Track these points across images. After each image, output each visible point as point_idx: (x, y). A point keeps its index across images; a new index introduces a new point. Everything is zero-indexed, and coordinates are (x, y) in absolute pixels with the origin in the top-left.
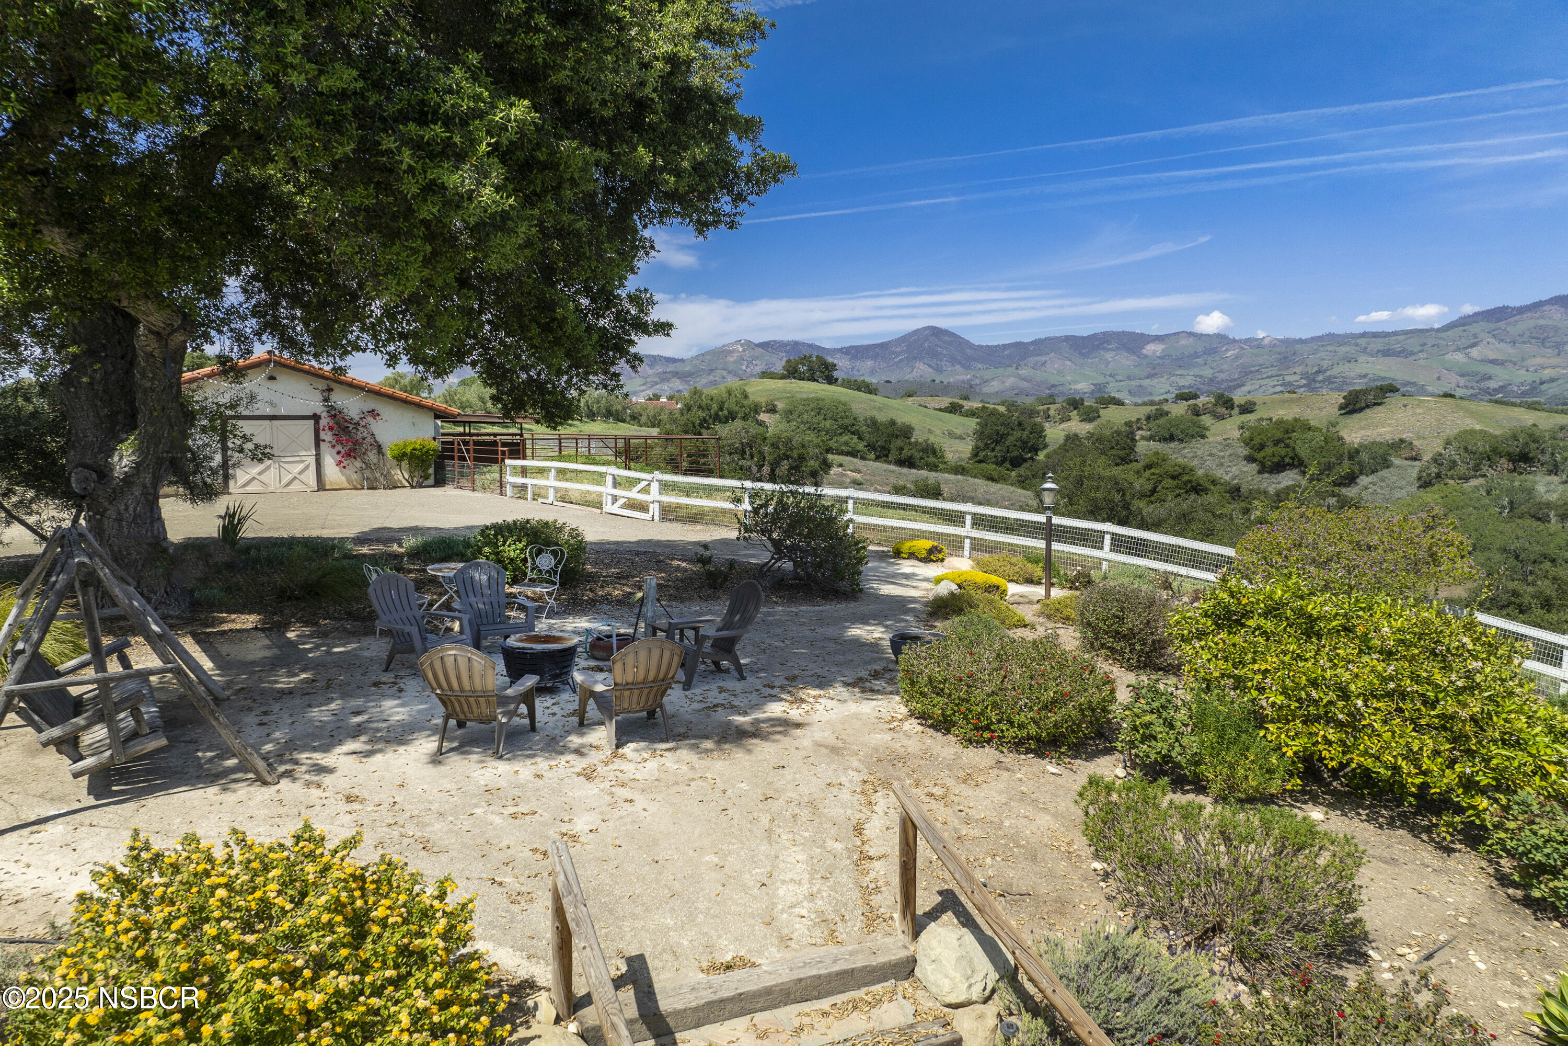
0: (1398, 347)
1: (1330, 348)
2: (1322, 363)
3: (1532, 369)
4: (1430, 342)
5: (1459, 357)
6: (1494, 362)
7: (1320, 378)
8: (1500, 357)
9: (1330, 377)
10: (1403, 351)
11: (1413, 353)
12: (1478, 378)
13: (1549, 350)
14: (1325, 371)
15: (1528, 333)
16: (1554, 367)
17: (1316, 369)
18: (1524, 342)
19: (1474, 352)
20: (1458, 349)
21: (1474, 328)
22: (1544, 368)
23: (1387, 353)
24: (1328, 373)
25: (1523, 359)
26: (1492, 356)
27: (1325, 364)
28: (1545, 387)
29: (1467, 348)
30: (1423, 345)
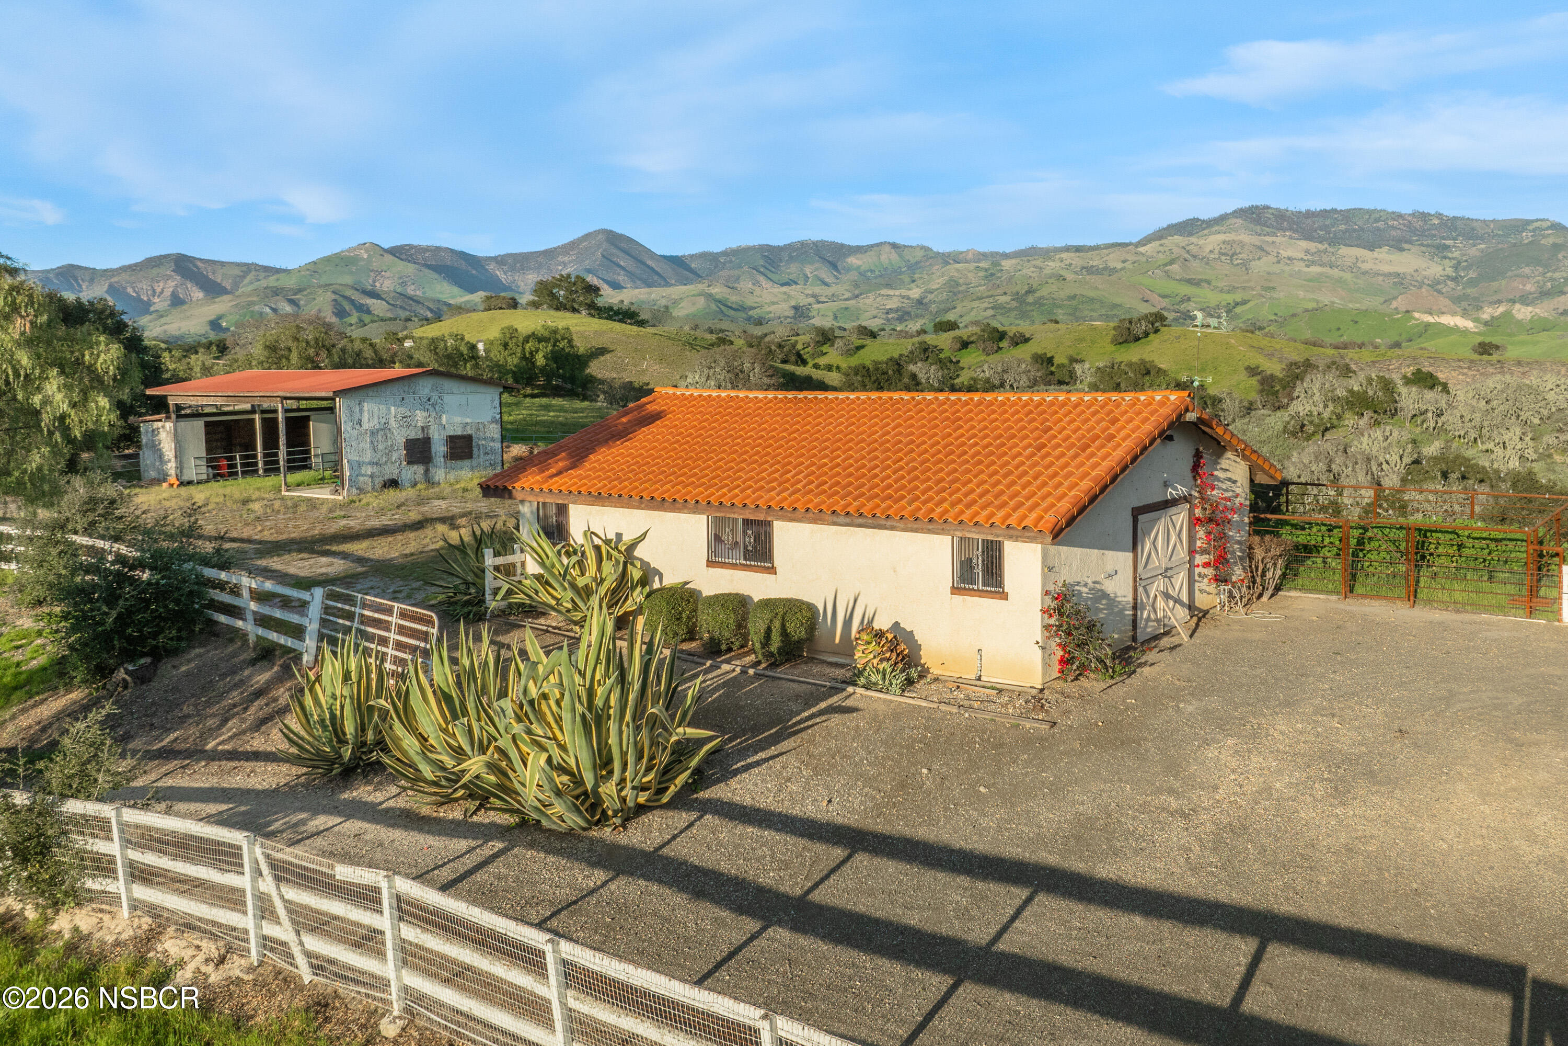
0: (1101, 263)
1: (1036, 263)
2: (1031, 281)
3: (1225, 289)
4: (1131, 257)
5: (1158, 275)
7: (1030, 299)
8: (1197, 275)
9: (1042, 297)
10: (1105, 269)
11: (1115, 271)
12: (1178, 298)
13: (1239, 269)
14: (1036, 291)
15: (1217, 250)
16: (1244, 288)
17: (1026, 288)
18: (1215, 259)
19: (1174, 270)
20: (1158, 267)
21: (1169, 242)
22: (1235, 288)
23: (1091, 271)
24: (1038, 295)
25: (1217, 278)
27: (1034, 283)
28: (1238, 310)
29: (1166, 265)
30: (1124, 262)
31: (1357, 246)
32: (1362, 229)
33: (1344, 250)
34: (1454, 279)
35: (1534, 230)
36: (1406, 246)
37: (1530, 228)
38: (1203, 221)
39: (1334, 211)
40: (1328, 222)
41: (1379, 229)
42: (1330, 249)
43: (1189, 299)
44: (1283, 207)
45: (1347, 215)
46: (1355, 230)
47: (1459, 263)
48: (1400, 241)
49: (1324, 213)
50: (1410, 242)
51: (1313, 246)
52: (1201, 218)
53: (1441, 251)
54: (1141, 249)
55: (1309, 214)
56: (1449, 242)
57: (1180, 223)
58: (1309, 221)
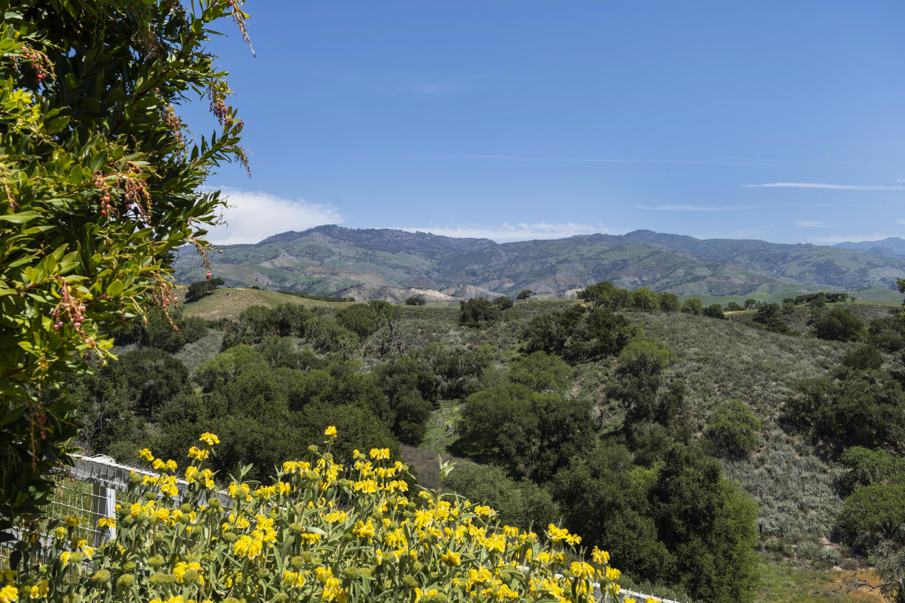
0: (232, 257)
1: (190, 256)
3: (308, 274)
4: (252, 254)
5: (267, 265)
6: (287, 268)
8: (291, 265)
10: (235, 260)
11: (241, 262)
12: (279, 280)
13: (316, 262)
14: (187, 273)
15: (304, 251)
16: (319, 273)
18: (303, 256)
19: (277, 262)
20: (267, 260)
21: (275, 246)
22: (314, 274)
23: (225, 261)
24: (188, 275)
25: (303, 268)
26: (286, 265)
27: (186, 267)
28: (314, 286)
29: (272, 259)
30: (247, 256)
31: (385, 251)
32: (389, 241)
33: (378, 253)
34: (438, 271)
35: (480, 245)
36: (412, 251)
37: (478, 243)
38: (297, 233)
39: (373, 230)
40: (370, 236)
41: (398, 241)
42: (370, 252)
43: (286, 280)
44: (344, 227)
45: (380, 233)
46: (384, 242)
47: (441, 261)
48: (409, 248)
49: (367, 231)
50: (414, 249)
51: (361, 250)
52: (296, 231)
53: (430, 255)
54: (258, 249)
55: (359, 231)
56: (435, 250)
57: (283, 234)
58: (359, 235)
